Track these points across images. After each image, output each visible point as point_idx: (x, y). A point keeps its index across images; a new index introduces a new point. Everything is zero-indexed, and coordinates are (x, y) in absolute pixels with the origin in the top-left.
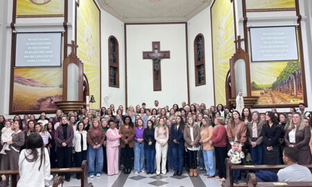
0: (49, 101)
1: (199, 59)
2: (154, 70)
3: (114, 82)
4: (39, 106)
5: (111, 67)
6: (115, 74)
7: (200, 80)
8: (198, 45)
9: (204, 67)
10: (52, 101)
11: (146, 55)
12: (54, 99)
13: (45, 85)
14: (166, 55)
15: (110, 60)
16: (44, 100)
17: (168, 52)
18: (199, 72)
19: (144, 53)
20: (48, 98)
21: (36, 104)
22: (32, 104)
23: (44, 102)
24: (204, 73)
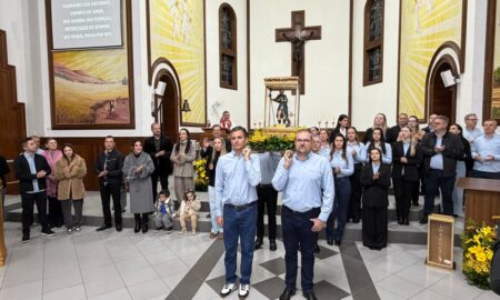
0: (107, 107)
1: (372, 38)
2: (294, 60)
3: (228, 80)
4: (93, 116)
5: (223, 56)
6: (231, 67)
7: (373, 74)
8: (372, 12)
9: (381, 52)
10: (112, 107)
11: (282, 35)
12: (115, 104)
13: (101, 81)
14: (315, 33)
15: (222, 44)
16: (101, 105)
17: (318, 29)
18: (371, 62)
19: (278, 31)
20: (106, 102)
21: (88, 112)
22: (82, 112)
23: (101, 110)
24: (381, 62)
